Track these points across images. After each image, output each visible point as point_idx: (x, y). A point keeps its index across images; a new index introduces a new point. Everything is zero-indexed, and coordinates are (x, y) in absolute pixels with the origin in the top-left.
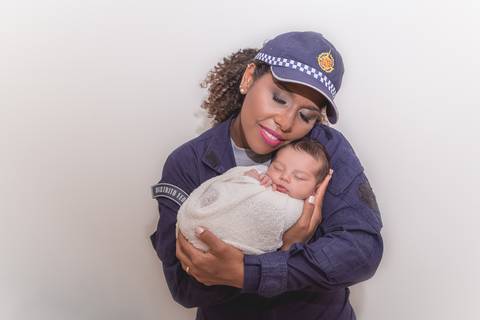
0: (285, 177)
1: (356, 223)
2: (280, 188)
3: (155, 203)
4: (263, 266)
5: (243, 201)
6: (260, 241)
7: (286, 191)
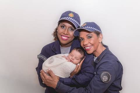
0: (73, 58)
1: (89, 71)
2: (71, 61)
3: (38, 60)
4: (64, 81)
5: (61, 64)
6: (64, 75)
7: (73, 62)
